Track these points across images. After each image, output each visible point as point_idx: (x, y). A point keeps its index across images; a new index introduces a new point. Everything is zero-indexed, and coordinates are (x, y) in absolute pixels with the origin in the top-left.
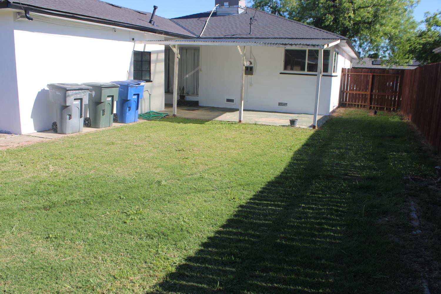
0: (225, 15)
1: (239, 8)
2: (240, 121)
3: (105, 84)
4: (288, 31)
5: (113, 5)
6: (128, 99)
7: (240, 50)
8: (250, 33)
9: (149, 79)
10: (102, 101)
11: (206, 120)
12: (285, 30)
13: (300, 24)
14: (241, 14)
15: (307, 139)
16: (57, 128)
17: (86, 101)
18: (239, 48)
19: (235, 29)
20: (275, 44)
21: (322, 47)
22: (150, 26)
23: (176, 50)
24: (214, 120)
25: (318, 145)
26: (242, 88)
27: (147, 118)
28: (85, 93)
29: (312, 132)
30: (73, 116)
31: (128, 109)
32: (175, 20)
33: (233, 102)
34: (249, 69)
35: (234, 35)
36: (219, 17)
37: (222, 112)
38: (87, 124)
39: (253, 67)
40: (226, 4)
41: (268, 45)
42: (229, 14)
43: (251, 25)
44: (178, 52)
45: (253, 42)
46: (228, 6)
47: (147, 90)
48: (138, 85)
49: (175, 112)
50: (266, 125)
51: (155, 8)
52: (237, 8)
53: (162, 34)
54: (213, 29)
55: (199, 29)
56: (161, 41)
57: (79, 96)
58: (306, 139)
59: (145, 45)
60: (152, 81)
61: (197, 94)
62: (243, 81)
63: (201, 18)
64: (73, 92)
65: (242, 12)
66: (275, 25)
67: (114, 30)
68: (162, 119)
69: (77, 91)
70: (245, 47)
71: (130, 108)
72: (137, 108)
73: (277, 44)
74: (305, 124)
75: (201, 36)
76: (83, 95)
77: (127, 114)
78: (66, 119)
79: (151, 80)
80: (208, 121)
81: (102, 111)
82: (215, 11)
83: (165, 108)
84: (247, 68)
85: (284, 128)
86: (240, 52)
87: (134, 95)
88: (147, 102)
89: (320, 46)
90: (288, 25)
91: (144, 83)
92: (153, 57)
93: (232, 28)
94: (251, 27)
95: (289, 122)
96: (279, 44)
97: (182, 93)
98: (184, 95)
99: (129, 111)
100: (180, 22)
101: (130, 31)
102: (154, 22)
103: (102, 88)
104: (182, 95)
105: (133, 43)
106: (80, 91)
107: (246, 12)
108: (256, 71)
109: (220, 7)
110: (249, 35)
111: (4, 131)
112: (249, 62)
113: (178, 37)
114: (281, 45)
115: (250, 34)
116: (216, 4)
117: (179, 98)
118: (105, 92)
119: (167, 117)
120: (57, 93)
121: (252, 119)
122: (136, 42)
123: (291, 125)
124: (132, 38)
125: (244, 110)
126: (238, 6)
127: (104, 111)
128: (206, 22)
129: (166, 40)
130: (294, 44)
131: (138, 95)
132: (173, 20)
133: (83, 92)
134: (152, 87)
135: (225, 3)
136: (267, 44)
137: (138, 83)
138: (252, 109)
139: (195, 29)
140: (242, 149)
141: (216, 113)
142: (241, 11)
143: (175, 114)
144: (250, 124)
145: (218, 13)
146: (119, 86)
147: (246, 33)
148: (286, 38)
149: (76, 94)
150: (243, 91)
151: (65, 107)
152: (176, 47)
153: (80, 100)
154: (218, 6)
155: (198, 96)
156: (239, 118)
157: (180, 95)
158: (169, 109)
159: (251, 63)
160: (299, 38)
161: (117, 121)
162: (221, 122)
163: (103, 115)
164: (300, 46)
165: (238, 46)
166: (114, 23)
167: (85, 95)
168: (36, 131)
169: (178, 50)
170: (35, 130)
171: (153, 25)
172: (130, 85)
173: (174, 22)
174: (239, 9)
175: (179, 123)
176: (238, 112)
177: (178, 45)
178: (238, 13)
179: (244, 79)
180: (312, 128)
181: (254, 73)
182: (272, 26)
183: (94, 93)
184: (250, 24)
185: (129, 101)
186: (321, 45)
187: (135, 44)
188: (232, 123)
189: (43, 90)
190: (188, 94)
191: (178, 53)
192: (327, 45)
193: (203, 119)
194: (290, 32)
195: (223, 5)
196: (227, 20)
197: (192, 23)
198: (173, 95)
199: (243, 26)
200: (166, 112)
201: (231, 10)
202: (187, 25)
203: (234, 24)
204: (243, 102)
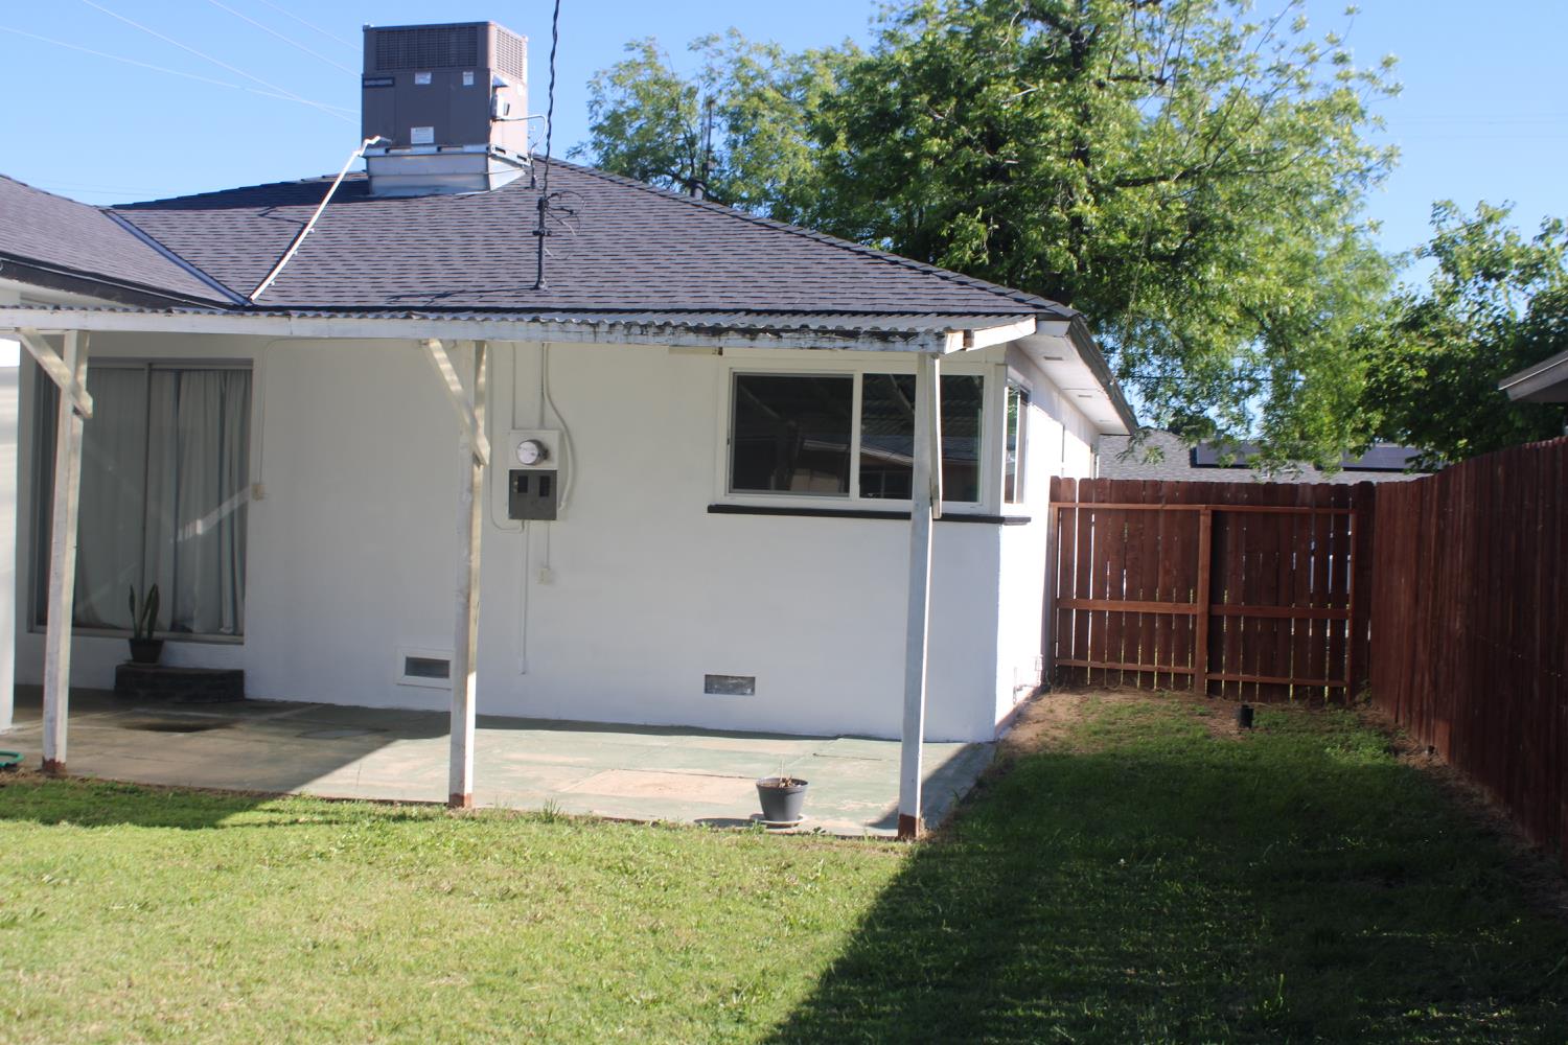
0: (416, 197)
1: (495, 157)
2: (457, 799)
4: (748, 272)
7: (446, 367)
8: (539, 282)
11: (250, 795)
12: (732, 268)
13: (817, 240)
14: (506, 190)
15: (860, 919)
18: (440, 355)
19: (458, 263)
20: (652, 330)
21: (932, 347)
24: (296, 792)
25: (928, 971)
26: (469, 597)
29: (889, 861)
32: (131, 215)
33: (446, 675)
34: (534, 487)
35: (445, 295)
36: (381, 204)
37: (367, 738)
39: (554, 472)
40: (423, 135)
42: (435, 192)
43: (545, 239)
44: (82, 378)
46: (434, 149)
49: (54, 745)
50: (616, 820)
52: (482, 158)
54: (338, 266)
55: (257, 261)
58: (852, 925)
61: (237, 633)
62: (470, 553)
63: (279, 209)
65: (512, 183)
66: (680, 247)
70: (480, 345)
73: (669, 330)
74: (852, 805)
75: (254, 297)
80: (250, 799)
82: (365, 177)
83: (14, 720)
84: (519, 481)
85: (728, 837)
86: (448, 378)
89: (920, 340)
90: (753, 246)
93: (444, 259)
94: (540, 253)
95: (757, 794)
96: (675, 327)
97: (146, 622)
98: (156, 635)
100: (156, 224)
104: (145, 633)
107: (534, 182)
108: (579, 492)
109: (387, 151)
110: (534, 293)
112: (533, 446)
114: (691, 337)
115: (536, 287)
116: (366, 134)
117: (128, 655)
121: (539, 779)
123: (767, 816)
125: (483, 722)
126: (488, 149)
128: (305, 225)
130: (764, 331)
132: (119, 212)
135: (413, 130)
136: (604, 328)
139: (235, 260)
140: (396, 1029)
141: (329, 748)
142: (502, 176)
143: (53, 761)
144: (517, 816)
145: (376, 183)
147: (516, 285)
148: (736, 311)
150: (474, 612)
152: (70, 347)
154: (378, 145)
155: (242, 644)
156: (452, 779)
157: (132, 635)
158: (29, 728)
159: (544, 453)
160: (808, 308)
162: (333, 812)
164: (802, 342)
165: (435, 344)
169: (84, 367)
173: (126, 225)
174: (491, 161)
175: (50, 821)
176: (443, 744)
177: (80, 335)
178: (488, 187)
179: (477, 542)
180: (895, 833)
181: (559, 511)
182: (666, 251)
184: (535, 233)
186: (927, 332)
188: (397, 813)
190: (181, 628)
191: (77, 384)
192: (960, 336)
193: (225, 792)
194: (763, 282)
195: (405, 142)
196: (421, 220)
197: (225, 231)
198: (44, 633)
199: (503, 248)
200: (14, 741)
201: (450, 168)
202: (194, 238)
203: (458, 239)
204: (472, 680)
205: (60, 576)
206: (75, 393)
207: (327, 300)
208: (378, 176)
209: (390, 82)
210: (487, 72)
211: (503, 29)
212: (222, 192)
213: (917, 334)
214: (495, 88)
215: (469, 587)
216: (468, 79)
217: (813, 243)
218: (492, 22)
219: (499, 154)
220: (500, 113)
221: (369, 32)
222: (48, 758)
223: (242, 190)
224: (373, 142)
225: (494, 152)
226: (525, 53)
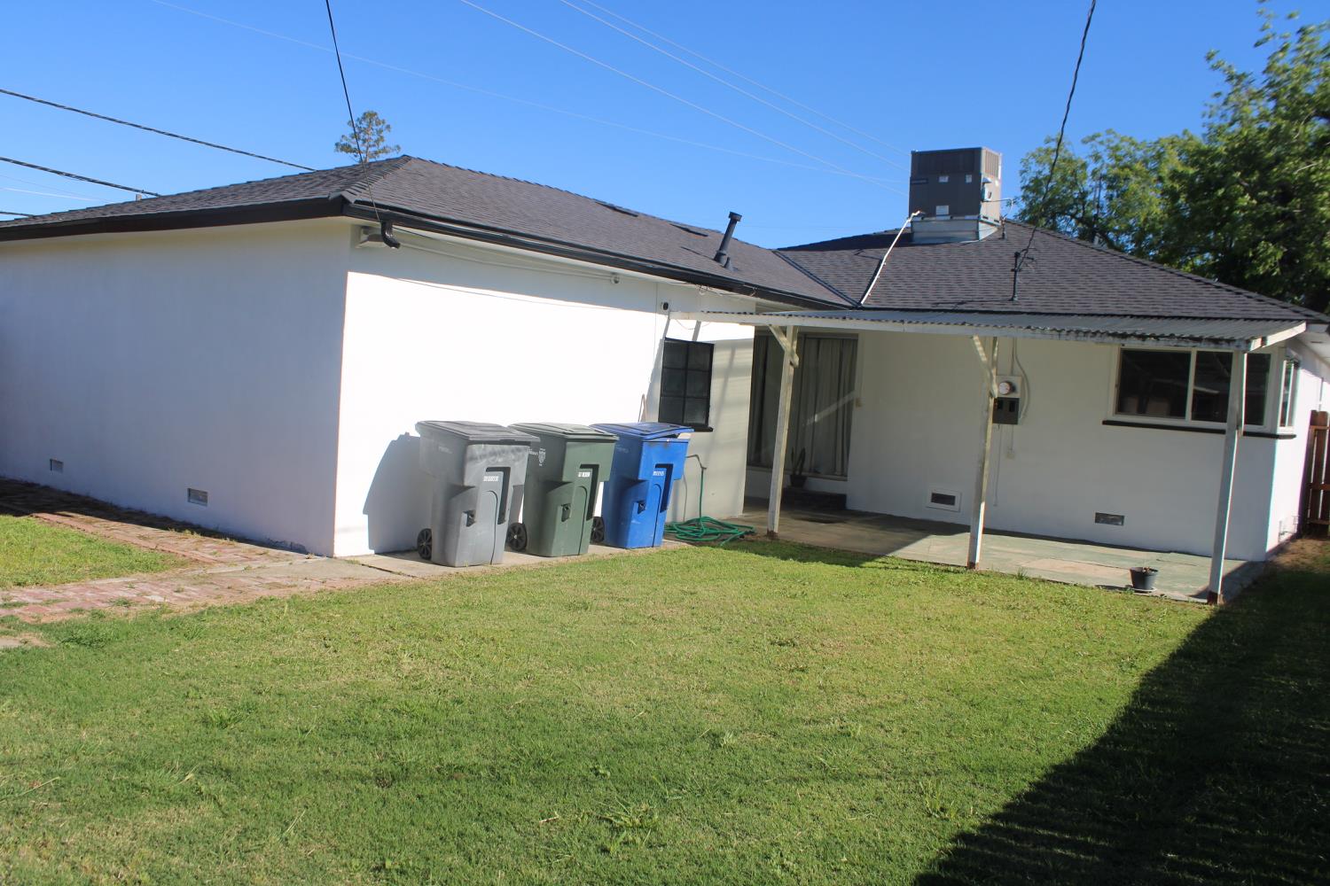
0: (938, 244)
1: (982, 222)
2: (972, 565)
3: (576, 431)
4: (1132, 293)
5: (614, 208)
6: (640, 478)
7: (980, 349)
8: (1014, 296)
9: (704, 422)
10: (565, 479)
11: (868, 555)
12: (1121, 290)
13: (1171, 273)
14: (988, 239)
15: (1188, 635)
16: (430, 546)
17: (519, 476)
18: (978, 343)
19: (967, 284)
20: (1090, 334)
21: (1243, 348)
22: (716, 269)
23: (787, 343)
24: (890, 555)
25: (1224, 659)
26: (983, 464)
27: (690, 536)
28: (521, 454)
29: (1204, 612)
30: (478, 517)
31: (636, 506)
32: (788, 254)
33: (953, 504)
34: (1006, 406)
35: (962, 303)
36: (920, 248)
37: (916, 533)
38: (514, 542)
39: (1018, 399)
40: (943, 210)
41: (1068, 338)
42: (948, 240)
43: (1018, 274)
44: (795, 348)
45: (1021, 327)
46: (949, 218)
47: (696, 456)
48: (672, 440)
49: (773, 524)
50: (1054, 582)
51: (734, 218)
52: (975, 222)
53: (748, 294)
54: (902, 284)
55: (859, 281)
56: (745, 313)
57: (500, 460)
58: (1184, 636)
59: (698, 324)
60: (711, 430)
61: (844, 475)
62: (986, 442)
63: (865, 250)
64: (484, 449)
65: (991, 236)
66: (1090, 276)
67: (613, 279)
68: (734, 544)
69: (497, 447)
70: (995, 339)
71: (642, 503)
72: (663, 507)
73: (1098, 335)
74: (1181, 586)
75: (862, 302)
76: (513, 457)
77: (633, 521)
78: (459, 525)
79: (710, 425)
80: (871, 557)
81: (560, 509)
82: (909, 231)
83: (744, 511)
84: (1000, 403)
85: (1113, 595)
86: (981, 354)
87: (658, 466)
88: (693, 488)
89: (1236, 343)
90: (1134, 276)
91: (689, 434)
92: (720, 359)
93: (959, 282)
94: (1015, 281)
95: (1130, 576)
96: (1102, 333)
97: (798, 467)
98: (803, 474)
99: (639, 513)
100: (802, 259)
101: (657, 283)
102: (728, 259)
103: (568, 443)
104: (797, 473)
105: (662, 318)
106: (506, 447)
107: (1003, 235)
108: (1028, 412)
109: (923, 218)
110: (1011, 303)
111: (289, 544)
112: (1006, 384)
113: (794, 304)
114: (1111, 338)
115: (1012, 300)
116: (912, 210)
117: (789, 484)
118: (575, 455)
119: (750, 537)
120: (442, 449)
121: (1010, 560)
122: (672, 314)
123: (1135, 586)
124: (666, 301)
125: (986, 531)
126: (979, 217)
127: (566, 508)
128: (881, 261)
129: (760, 310)
130: (1150, 336)
131: (669, 468)
132: (782, 252)
133: (513, 451)
134: (711, 447)
135: (938, 208)
136: (1064, 333)
137: (672, 433)
138: (1009, 529)
139: (847, 281)
140: (976, 652)
141: (899, 536)
142: (985, 232)
143: (772, 532)
144: (1003, 575)
145: (916, 235)
146: (617, 438)
147: (1000, 298)
148: (1125, 316)
149: (494, 454)
150: (986, 472)
151: (458, 491)
152: (790, 332)
153: (502, 473)
154: (919, 215)
155: (846, 480)
156: (970, 554)
157: (792, 473)
158: (756, 515)
159: (1013, 389)
160: (1167, 315)
161: (603, 539)
162: (912, 565)
163: (563, 521)
164: (1170, 343)
165: (976, 338)
166: (617, 259)
167: (518, 460)
168: (373, 552)
169: (795, 342)
170: (370, 548)
171: (725, 267)
172: (648, 437)
173: (786, 259)
174: (981, 225)
175: (785, 558)
176: (967, 535)
177: (795, 327)
178: (978, 238)
179: (989, 437)
180: (1206, 601)
181: (1020, 420)
182: (1081, 279)
183: (542, 455)
184: (1012, 270)
185: (642, 484)
186: (1241, 339)
187: (669, 319)
188: (943, 569)
189: (405, 438)
190: (815, 472)
191: (792, 350)
192: (1259, 340)
193: (856, 553)
194: (1140, 298)
195: (932, 213)
196: (943, 258)
197: (839, 264)
198: (771, 472)
199: (990, 276)
200: (746, 521)
201: (958, 228)
202: (823, 268)
203: (964, 269)
204: (983, 506)
205: (780, 443)
206: (792, 356)
207: (899, 305)
208: (917, 232)
209: (925, 181)
210: (979, 175)
211: (989, 151)
212: (833, 241)
213: (1235, 340)
214: (984, 183)
215: (984, 459)
216: (969, 179)
217: (1169, 275)
218: (983, 148)
219: (985, 220)
220: (986, 197)
221: (914, 154)
222: (770, 530)
223: (843, 239)
224: (916, 214)
225: (982, 219)
226: (1000, 163)
